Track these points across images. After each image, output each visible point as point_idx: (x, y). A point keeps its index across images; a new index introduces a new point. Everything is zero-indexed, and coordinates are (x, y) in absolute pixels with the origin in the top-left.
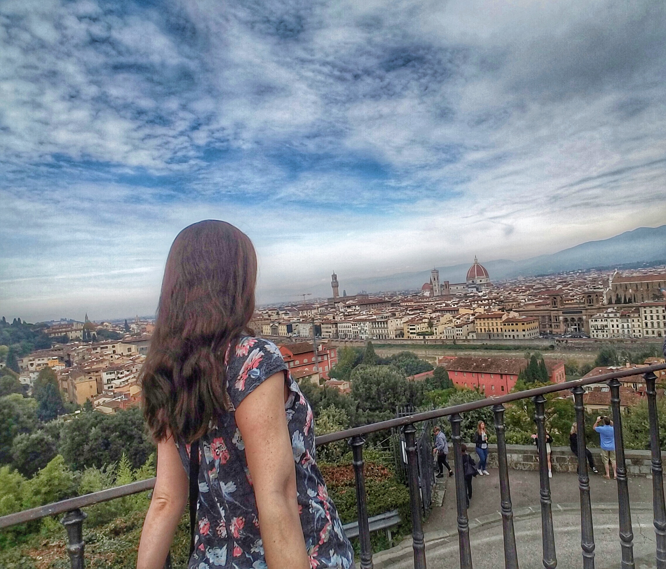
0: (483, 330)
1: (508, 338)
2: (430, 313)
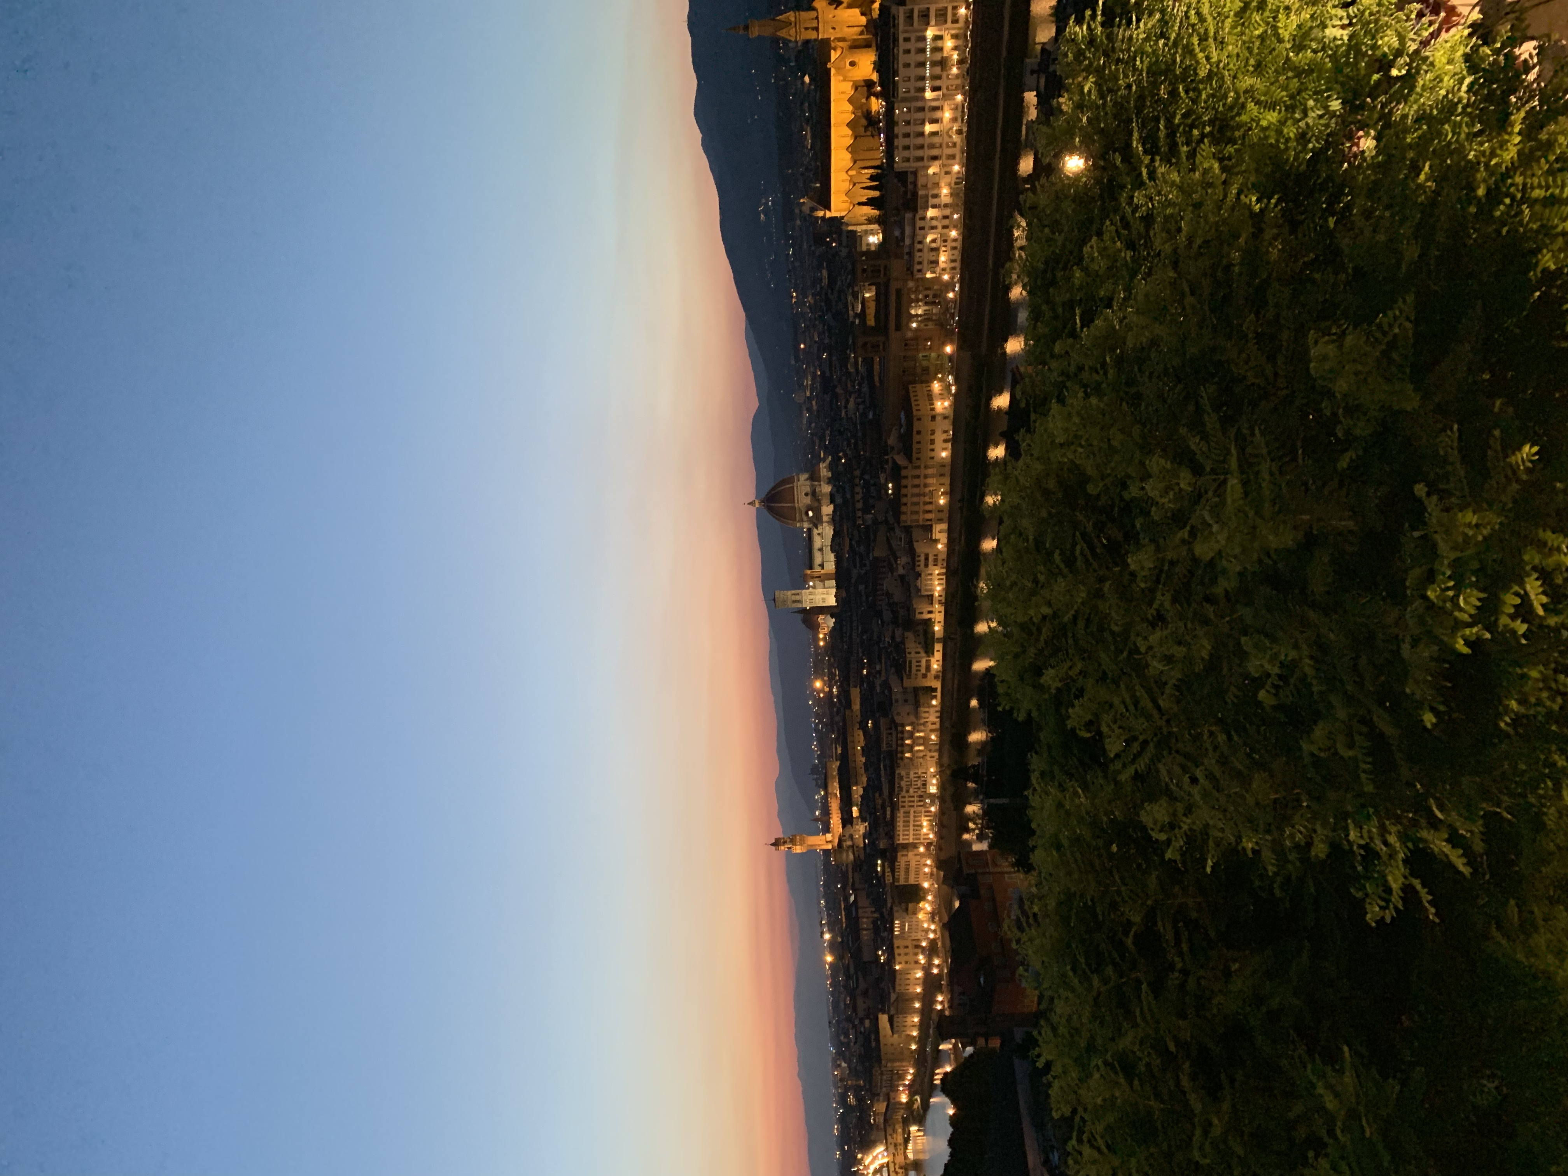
2: (883, 623)
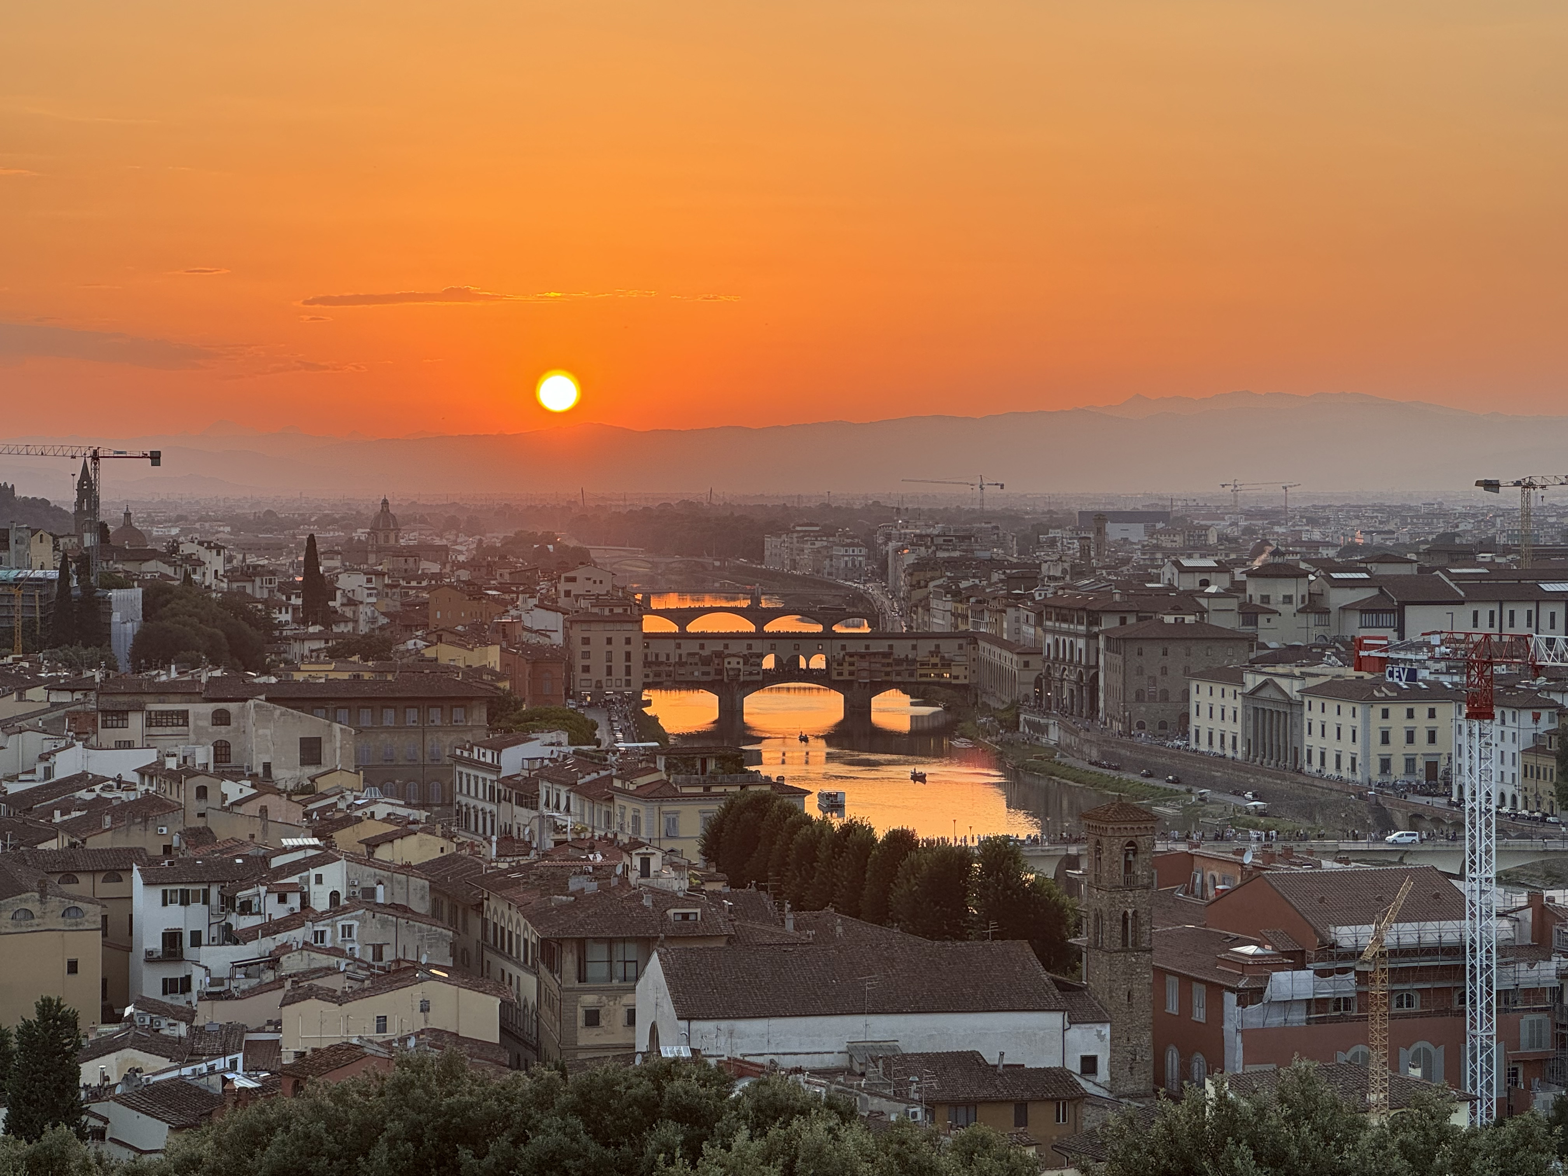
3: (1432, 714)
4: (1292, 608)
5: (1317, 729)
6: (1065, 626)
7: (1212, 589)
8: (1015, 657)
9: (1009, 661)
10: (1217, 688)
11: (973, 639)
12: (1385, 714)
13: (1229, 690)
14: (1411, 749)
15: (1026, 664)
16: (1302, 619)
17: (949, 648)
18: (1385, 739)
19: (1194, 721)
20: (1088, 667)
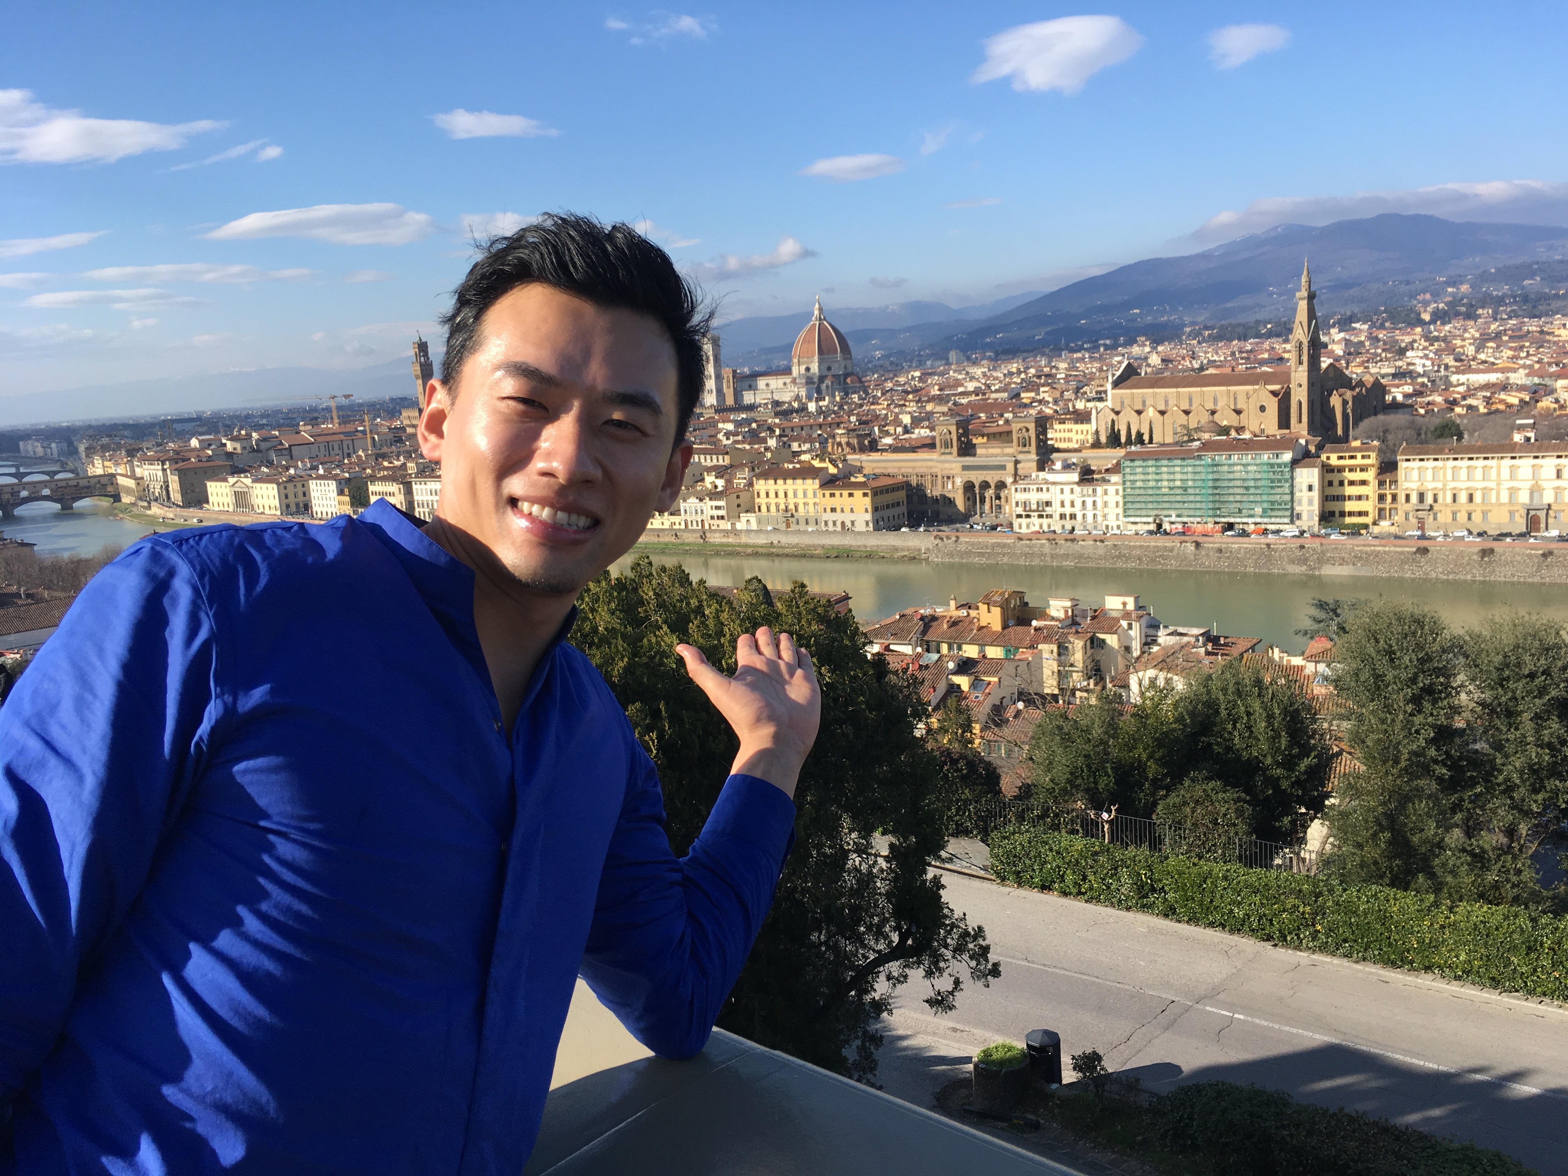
0: (773, 509)
1: (831, 528)
3: (303, 486)
4: (247, 451)
5: (260, 497)
6: (152, 467)
7: (213, 447)
8: (133, 481)
9: (131, 483)
10: (218, 484)
11: (113, 476)
12: (285, 488)
13: (223, 484)
14: (296, 500)
15: (138, 484)
16: (251, 454)
17: (104, 481)
18: (287, 497)
19: (211, 499)
20: (164, 482)
